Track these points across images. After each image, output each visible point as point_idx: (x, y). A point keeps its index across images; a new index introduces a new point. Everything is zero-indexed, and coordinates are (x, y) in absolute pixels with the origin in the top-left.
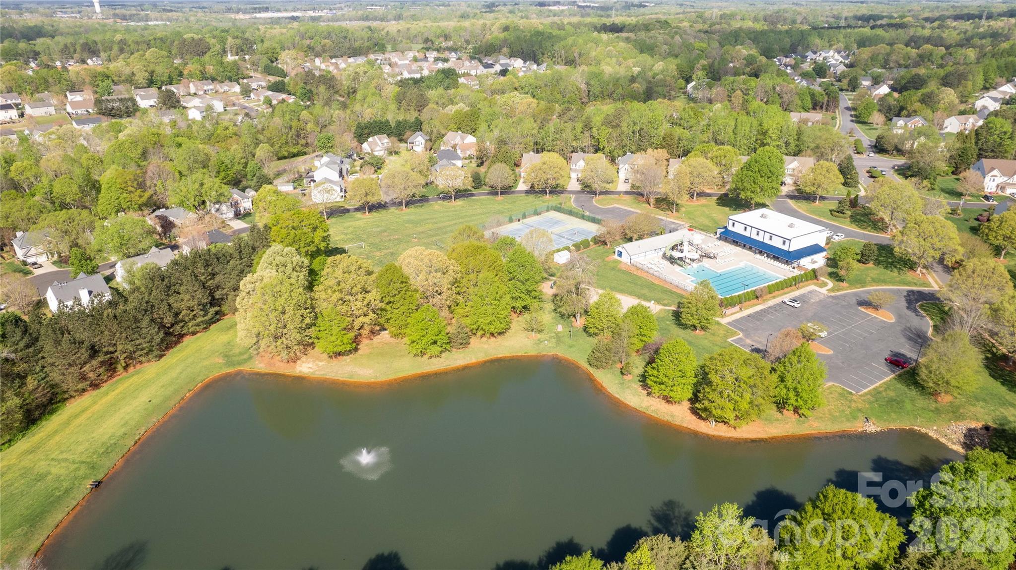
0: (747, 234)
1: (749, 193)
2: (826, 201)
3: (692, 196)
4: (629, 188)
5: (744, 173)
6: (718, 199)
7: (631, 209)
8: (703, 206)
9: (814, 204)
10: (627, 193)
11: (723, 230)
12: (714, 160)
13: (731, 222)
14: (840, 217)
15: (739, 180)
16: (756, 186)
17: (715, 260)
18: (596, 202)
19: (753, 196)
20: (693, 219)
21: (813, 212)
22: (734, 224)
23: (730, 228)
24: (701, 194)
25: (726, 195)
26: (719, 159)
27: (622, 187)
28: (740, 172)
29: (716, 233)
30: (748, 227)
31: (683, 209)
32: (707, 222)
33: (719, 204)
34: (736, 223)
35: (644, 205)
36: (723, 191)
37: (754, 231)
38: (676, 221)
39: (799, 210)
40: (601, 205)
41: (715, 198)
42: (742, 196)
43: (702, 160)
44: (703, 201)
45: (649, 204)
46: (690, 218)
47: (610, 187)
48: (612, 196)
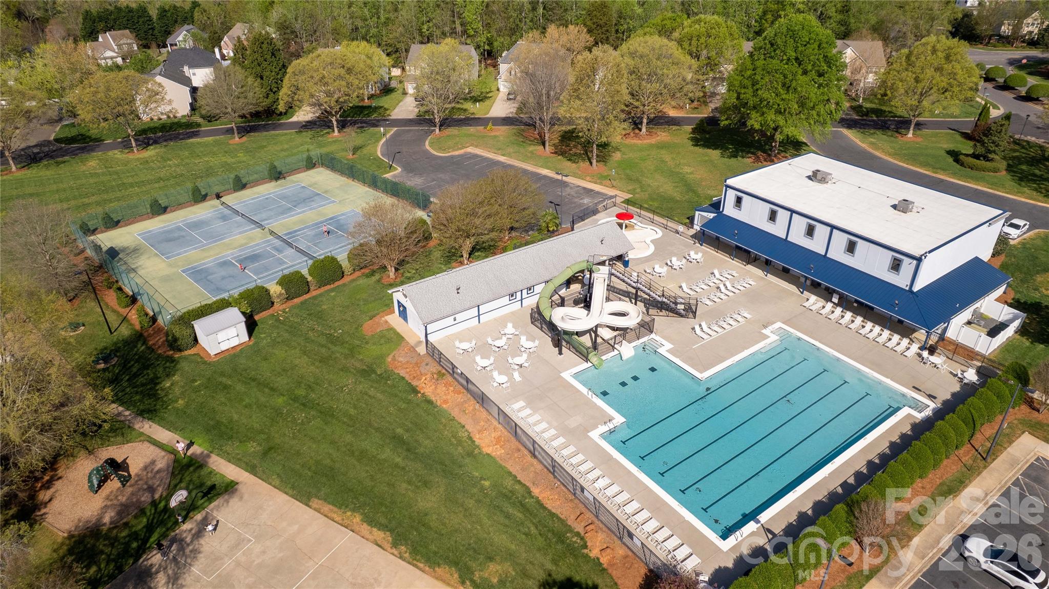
0: (777, 229)
1: (771, 116)
2: (926, 131)
3: (637, 125)
4: (514, 110)
5: (760, 63)
6: (694, 131)
7: (502, 159)
8: (661, 146)
9: (904, 139)
10: (506, 121)
11: (711, 216)
12: (686, 45)
13: (731, 196)
14: (984, 170)
15: (748, 83)
16: (790, 96)
17: (690, 322)
18: (431, 144)
19: (782, 123)
20: (637, 181)
21: (913, 158)
22: (739, 200)
23: (729, 209)
24: (660, 121)
25: (712, 121)
26: (694, 42)
27: (500, 108)
28: (748, 62)
29: (691, 219)
30: (781, 212)
31: (617, 156)
32: (668, 188)
33: (696, 142)
34: (746, 198)
35: (532, 148)
36: (705, 113)
37: (800, 224)
38: (596, 187)
39: (877, 153)
40: (440, 149)
41: (689, 128)
42: (754, 122)
43: (657, 41)
44: (663, 135)
45: (544, 144)
46: (629, 179)
47: (475, 109)
48: (472, 130)
